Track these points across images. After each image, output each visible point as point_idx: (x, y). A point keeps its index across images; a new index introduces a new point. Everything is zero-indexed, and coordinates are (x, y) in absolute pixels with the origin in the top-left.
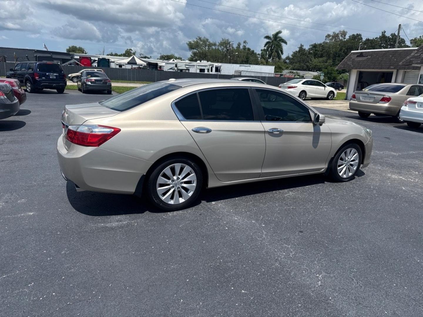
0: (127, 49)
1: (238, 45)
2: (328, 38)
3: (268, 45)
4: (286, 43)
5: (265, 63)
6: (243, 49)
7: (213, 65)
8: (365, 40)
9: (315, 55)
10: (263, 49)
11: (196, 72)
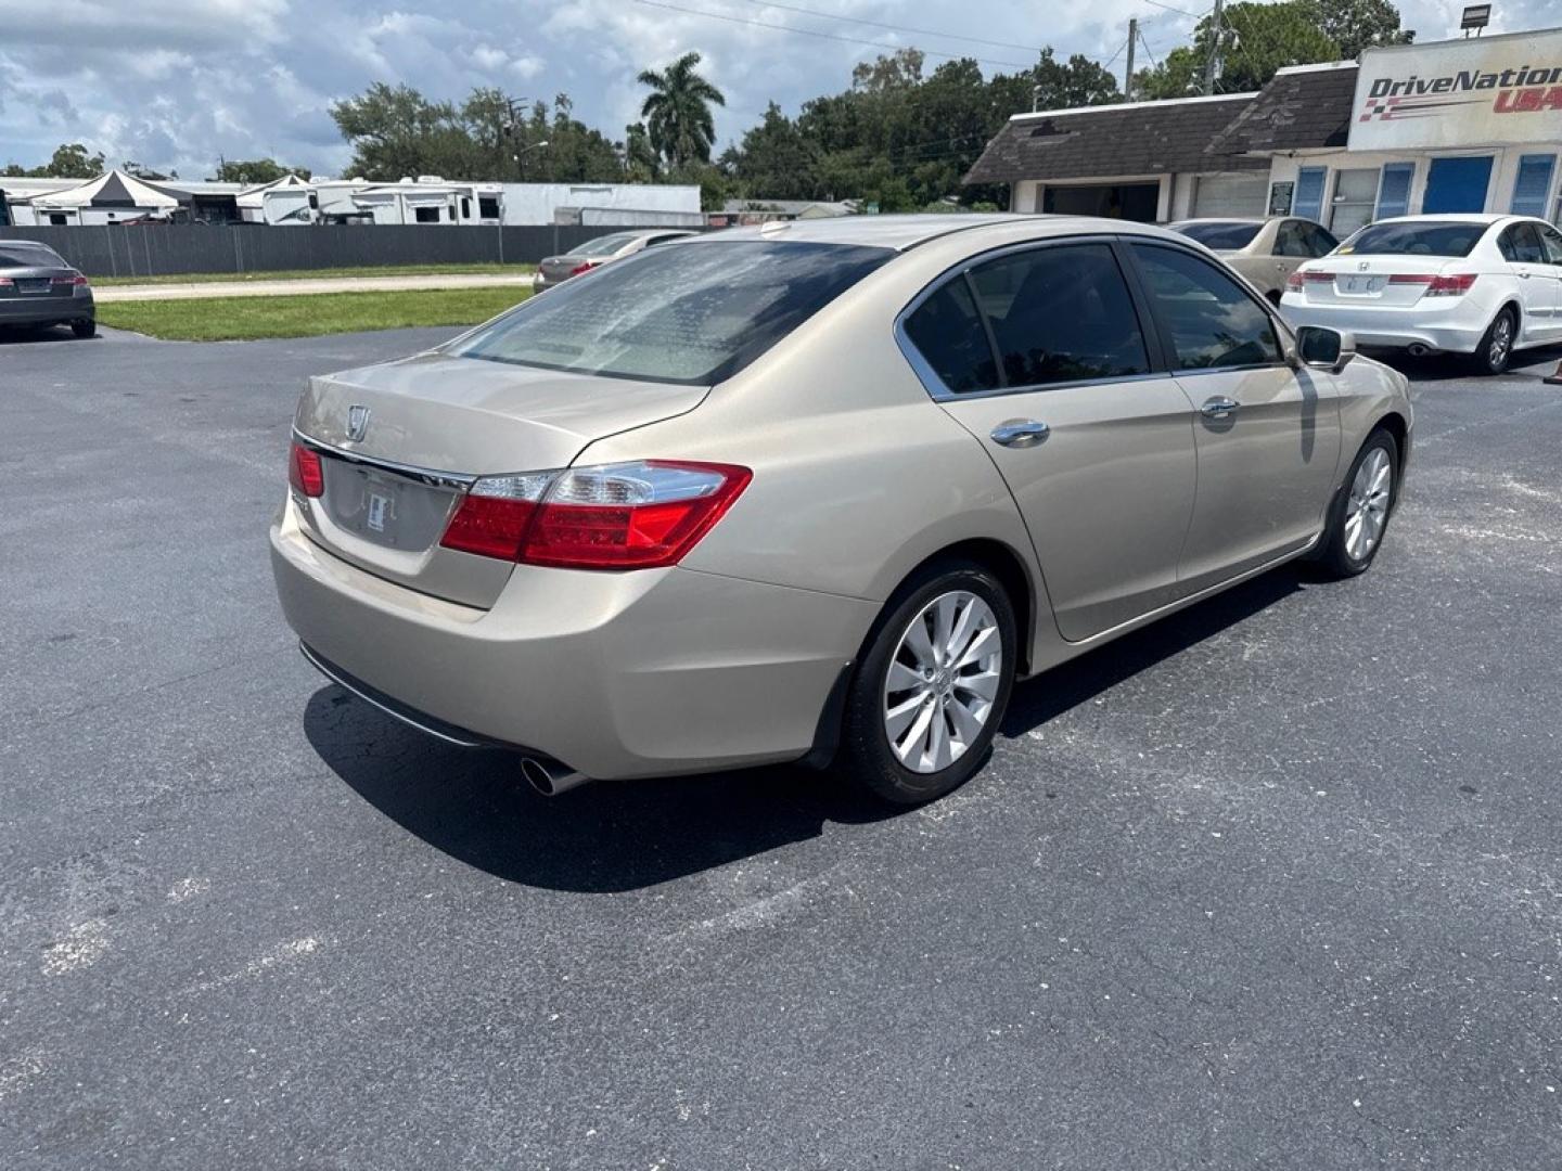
0: (63, 147)
1: (538, 113)
2: (863, 77)
3: (654, 109)
4: (719, 99)
5: (649, 177)
6: (557, 125)
7: (470, 190)
8: (990, 81)
9: (827, 141)
10: (633, 124)
11: (400, 222)
